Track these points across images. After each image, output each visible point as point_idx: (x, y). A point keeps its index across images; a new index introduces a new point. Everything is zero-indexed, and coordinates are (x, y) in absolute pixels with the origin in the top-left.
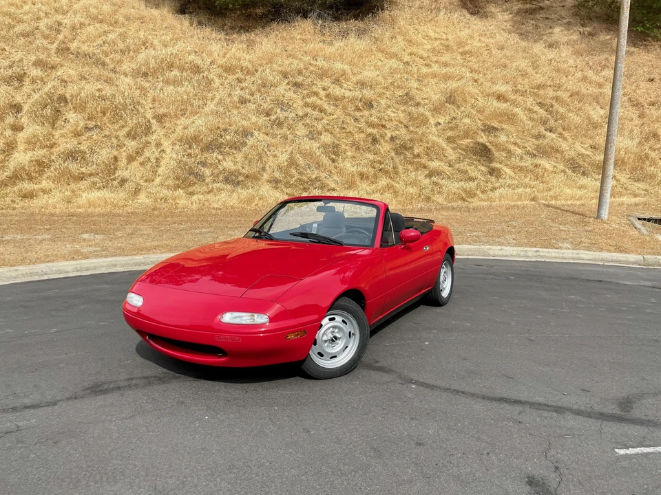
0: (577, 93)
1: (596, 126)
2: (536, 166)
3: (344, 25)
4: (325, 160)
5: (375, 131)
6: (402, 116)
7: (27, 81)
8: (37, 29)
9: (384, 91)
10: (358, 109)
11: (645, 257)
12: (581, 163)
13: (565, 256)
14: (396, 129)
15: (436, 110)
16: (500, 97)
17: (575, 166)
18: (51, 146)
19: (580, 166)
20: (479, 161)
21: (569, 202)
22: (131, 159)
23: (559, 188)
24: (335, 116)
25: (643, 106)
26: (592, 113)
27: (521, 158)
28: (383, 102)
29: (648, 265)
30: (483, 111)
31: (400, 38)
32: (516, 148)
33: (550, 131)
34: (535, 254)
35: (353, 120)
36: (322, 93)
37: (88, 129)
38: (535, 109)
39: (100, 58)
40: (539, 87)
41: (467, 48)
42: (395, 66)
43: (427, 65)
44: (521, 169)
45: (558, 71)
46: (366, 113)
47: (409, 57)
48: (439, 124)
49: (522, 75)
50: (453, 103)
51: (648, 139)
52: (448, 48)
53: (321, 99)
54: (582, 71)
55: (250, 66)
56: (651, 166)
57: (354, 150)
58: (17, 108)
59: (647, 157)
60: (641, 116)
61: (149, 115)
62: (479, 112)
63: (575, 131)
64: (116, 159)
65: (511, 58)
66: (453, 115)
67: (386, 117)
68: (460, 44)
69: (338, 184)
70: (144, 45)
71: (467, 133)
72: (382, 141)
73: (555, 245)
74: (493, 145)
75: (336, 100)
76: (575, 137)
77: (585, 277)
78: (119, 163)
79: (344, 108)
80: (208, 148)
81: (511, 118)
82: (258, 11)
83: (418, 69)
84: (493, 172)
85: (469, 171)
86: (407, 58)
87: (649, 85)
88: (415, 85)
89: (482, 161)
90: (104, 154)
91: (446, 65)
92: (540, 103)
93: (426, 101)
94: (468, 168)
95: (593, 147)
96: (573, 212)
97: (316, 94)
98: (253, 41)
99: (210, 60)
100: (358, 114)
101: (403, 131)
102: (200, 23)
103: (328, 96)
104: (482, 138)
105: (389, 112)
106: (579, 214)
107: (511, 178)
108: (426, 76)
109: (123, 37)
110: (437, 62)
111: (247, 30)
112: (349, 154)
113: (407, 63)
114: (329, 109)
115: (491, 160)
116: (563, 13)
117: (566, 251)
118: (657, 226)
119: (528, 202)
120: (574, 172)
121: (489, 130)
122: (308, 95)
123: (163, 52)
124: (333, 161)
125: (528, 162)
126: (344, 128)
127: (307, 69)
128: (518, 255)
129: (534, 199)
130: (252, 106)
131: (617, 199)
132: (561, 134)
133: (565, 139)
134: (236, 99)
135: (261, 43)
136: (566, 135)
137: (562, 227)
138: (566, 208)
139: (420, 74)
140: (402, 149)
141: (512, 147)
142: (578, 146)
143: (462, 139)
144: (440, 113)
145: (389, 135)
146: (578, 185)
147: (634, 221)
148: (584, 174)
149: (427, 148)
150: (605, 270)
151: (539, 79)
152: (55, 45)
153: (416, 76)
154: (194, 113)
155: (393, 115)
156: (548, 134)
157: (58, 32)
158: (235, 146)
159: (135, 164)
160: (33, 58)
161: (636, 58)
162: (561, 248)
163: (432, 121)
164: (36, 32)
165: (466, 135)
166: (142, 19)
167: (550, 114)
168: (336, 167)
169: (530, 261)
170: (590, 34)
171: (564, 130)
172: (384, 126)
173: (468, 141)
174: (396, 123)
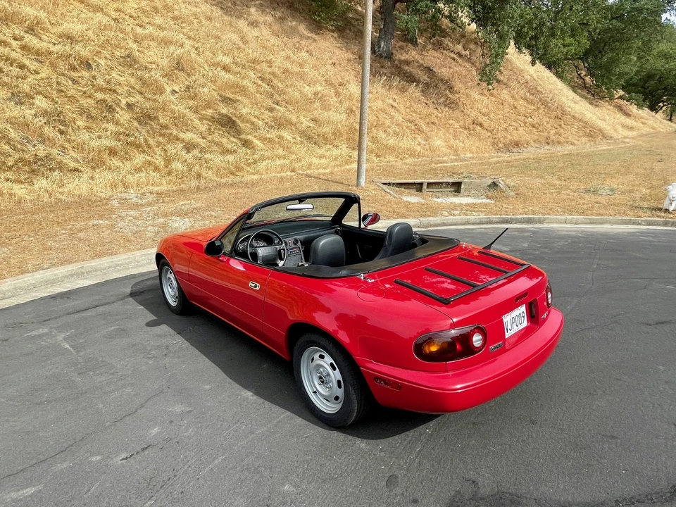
4: (49, 131)
5: (107, 97)
6: (131, 80)
9: (100, 49)
10: (74, 69)
12: (313, 135)
14: (129, 95)
15: (168, 77)
16: (226, 68)
20: (229, 133)
24: (43, 75)
28: (102, 62)
30: (215, 81)
32: (257, 120)
33: (278, 104)
35: (70, 82)
38: (259, 83)
40: (254, 61)
43: (140, 26)
45: (265, 48)
46: (85, 74)
47: (116, 14)
48: (176, 92)
49: (236, 48)
50: (183, 71)
53: (15, 51)
54: (283, 50)
57: (85, 118)
62: (210, 81)
63: (297, 105)
65: (222, 31)
66: (187, 83)
67: (114, 81)
69: (79, 162)
71: (209, 103)
72: (118, 109)
74: (236, 117)
75: (38, 54)
76: (297, 111)
79: (53, 66)
81: (243, 91)
83: (132, 29)
84: (246, 143)
85: (224, 143)
86: (114, 14)
87: (333, 68)
88: (135, 46)
89: (232, 133)
91: (160, 27)
92: (260, 77)
93: (154, 66)
94: (221, 140)
95: (315, 121)
96: (333, 181)
97: (7, 44)
100: (75, 74)
101: (139, 98)
103: (24, 48)
104: (223, 109)
105: (114, 75)
106: (339, 182)
107: (263, 149)
108: (144, 38)
110: (150, 23)
112: (80, 123)
113: (117, 20)
114: (32, 65)
115: (240, 133)
119: (289, 173)
121: (226, 100)
124: (62, 132)
125: (273, 134)
126: (62, 91)
129: (293, 171)
132: (286, 107)
133: (291, 112)
136: (290, 109)
138: (322, 177)
139: (136, 34)
140: (145, 118)
141: (253, 119)
143: (205, 110)
144: (173, 81)
145: (124, 102)
147: (381, 186)
148: (315, 144)
149: (173, 117)
151: (252, 53)
155: (120, 78)
156: (278, 107)
161: (318, 44)
163: (168, 89)
165: (208, 106)
167: (272, 88)
168: (69, 142)
170: (280, 18)
172: (115, 91)
173: (211, 111)
174: (127, 88)
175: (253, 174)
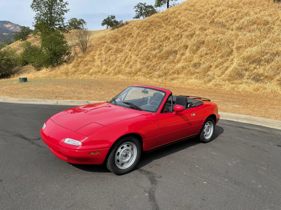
7: (195, 36)
8: (206, 15)
18: (191, 61)
22: (217, 67)
37: (206, 54)
39: (224, 23)
58: (186, 47)
61: (234, 47)
64: (211, 66)
78: (211, 68)
80: (253, 62)
90: (207, 64)
123: (253, 17)
152: (210, 20)
154: (255, 45)
158: (268, 62)
159: (218, 69)
160: (200, 27)
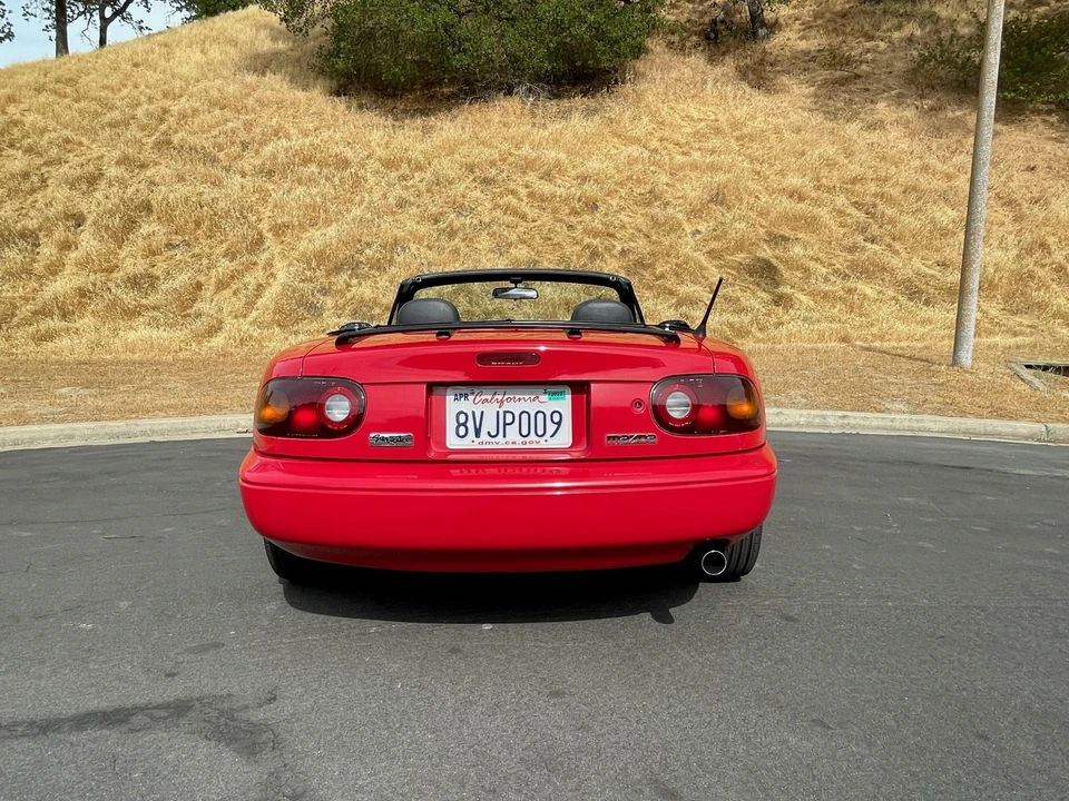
0: (915, 189)
1: (945, 233)
2: (850, 291)
3: (566, 103)
5: (596, 242)
6: (640, 220)
7: (103, 184)
8: (134, 118)
9: (617, 188)
10: (574, 212)
11: (1050, 425)
12: (924, 287)
13: (897, 424)
14: (631, 240)
15: (695, 213)
16: (796, 195)
17: (913, 291)
18: (111, 270)
19: (920, 292)
20: (758, 285)
21: (904, 344)
22: (221, 286)
23: (887, 322)
24: (539, 222)
25: (1019, 205)
26: (938, 214)
27: (826, 280)
28: (614, 203)
29: (1057, 440)
30: (768, 213)
31: (645, 120)
32: (820, 267)
33: (873, 242)
34: (840, 422)
35: (565, 228)
36: (523, 192)
37: (170, 246)
38: (848, 212)
39: (210, 152)
40: (854, 181)
41: (745, 131)
42: (636, 154)
43: (684, 154)
44: (826, 296)
45: (883, 159)
46: (587, 218)
47: (658, 143)
48: (699, 232)
49: (829, 165)
50: (721, 204)
51: (1031, 250)
52: (718, 131)
53: (520, 200)
54: (920, 158)
55: (421, 158)
56: (1039, 289)
58: (76, 219)
59: (1031, 276)
60: (1018, 219)
61: (264, 226)
62: (760, 214)
63: (912, 240)
64: (200, 286)
65: (813, 144)
66: (721, 219)
67: (616, 223)
68: (735, 125)
70: (276, 135)
71: (741, 244)
72: (607, 257)
73: (878, 407)
74: (781, 261)
75: (543, 201)
76: (912, 250)
77: (933, 460)
78: (203, 292)
79: (555, 211)
80: (338, 269)
81: (811, 223)
82: (445, 90)
83: (672, 159)
84: (780, 300)
85: (742, 299)
86: (654, 144)
87: (1028, 175)
88: (664, 179)
89: (763, 285)
90: (183, 278)
91: (713, 152)
92: (856, 203)
93: (681, 201)
94: (739, 294)
95: (943, 265)
96: (910, 358)
97: (513, 192)
98: (432, 127)
99: (366, 153)
100: (573, 220)
101: (642, 242)
102: (361, 107)
103: (531, 195)
104: (765, 250)
105: (621, 216)
106: (922, 360)
107: (808, 309)
108: (682, 168)
109: (248, 126)
110: (700, 149)
111: (425, 112)
113: (655, 151)
114: (531, 212)
115: (777, 285)
116: (891, 82)
117: (898, 417)
118: (1061, 378)
119: (834, 344)
120: (911, 299)
121: (776, 240)
122: (501, 195)
123: (297, 142)
125: (837, 286)
126: (550, 239)
127: (504, 160)
128: (808, 424)
129: (844, 339)
130: (414, 210)
131: (985, 339)
132: (889, 246)
133: (896, 252)
134: (392, 200)
135: (442, 129)
136: (897, 248)
137: (890, 379)
138: (899, 352)
139: (673, 165)
140: (638, 268)
141: (812, 265)
142: (917, 263)
143: (733, 254)
144: (702, 217)
145: (619, 248)
146: (918, 318)
147: (1018, 369)
148: (927, 303)
149: (677, 264)
150: (974, 448)
151: (855, 169)
152: (154, 138)
153: (667, 167)
154: (330, 223)
155: (626, 219)
156: (869, 245)
157: (162, 121)
158: (378, 266)
159: (227, 292)
160: (117, 154)
161: (1005, 139)
162: (889, 411)
163: (688, 229)
164: (132, 122)
165: (740, 247)
166: (280, 104)
167: (872, 217)
169: (830, 434)
170: (932, 109)
171: (894, 239)
172: (613, 236)
173: (743, 255)
174: (631, 231)
175: (762, 341)
